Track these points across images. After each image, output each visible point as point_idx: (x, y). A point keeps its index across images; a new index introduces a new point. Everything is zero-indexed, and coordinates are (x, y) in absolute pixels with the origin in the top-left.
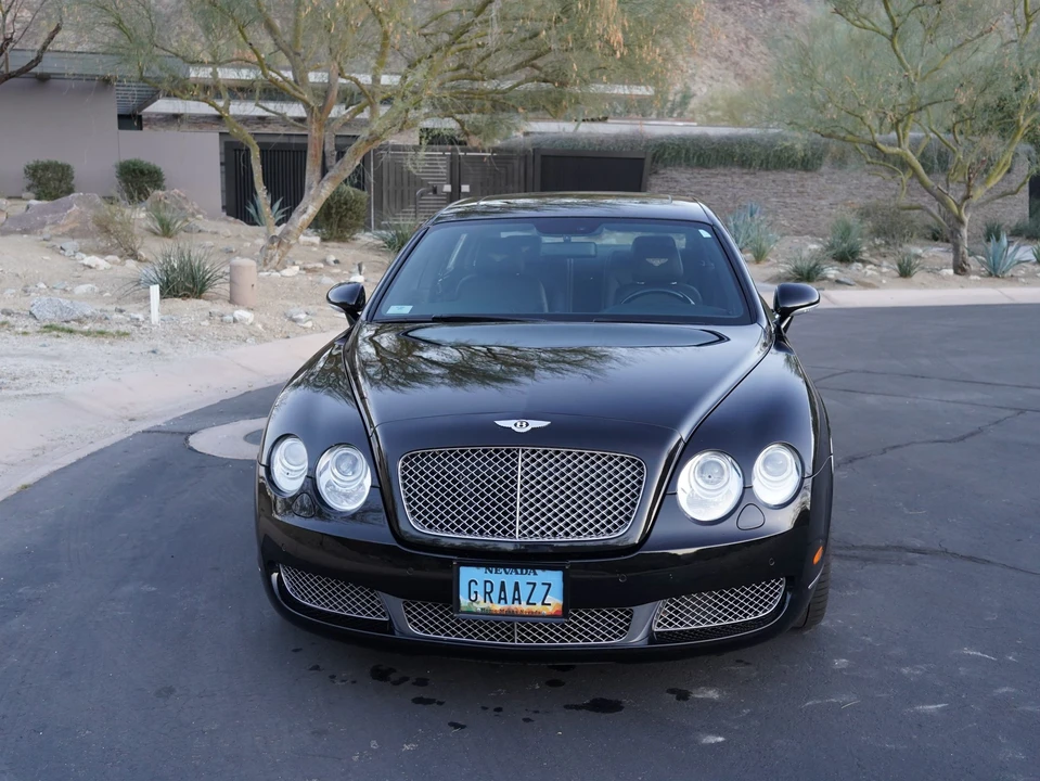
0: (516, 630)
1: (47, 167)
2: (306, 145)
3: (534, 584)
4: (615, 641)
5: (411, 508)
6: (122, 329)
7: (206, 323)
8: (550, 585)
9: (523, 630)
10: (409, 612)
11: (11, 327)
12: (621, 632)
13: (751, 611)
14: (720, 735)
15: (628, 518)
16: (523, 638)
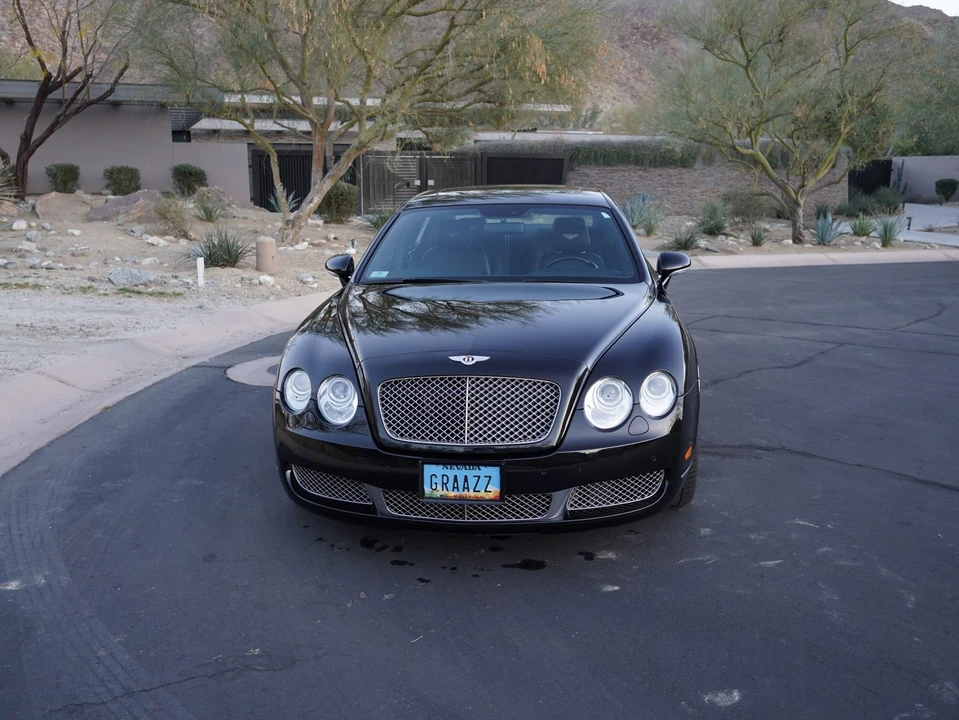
0: (466, 511)
1: (120, 170)
2: (312, 152)
3: (479, 477)
4: (539, 518)
5: (387, 422)
6: (177, 290)
7: (239, 285)
8: (490, 477)
9: (471, 511)
10: (387, 499)
11: (95, 290)
12: (543, 511)
13: (639, 494)
14: (616, 585)
15: (548, 428)
16: (471, 516)
